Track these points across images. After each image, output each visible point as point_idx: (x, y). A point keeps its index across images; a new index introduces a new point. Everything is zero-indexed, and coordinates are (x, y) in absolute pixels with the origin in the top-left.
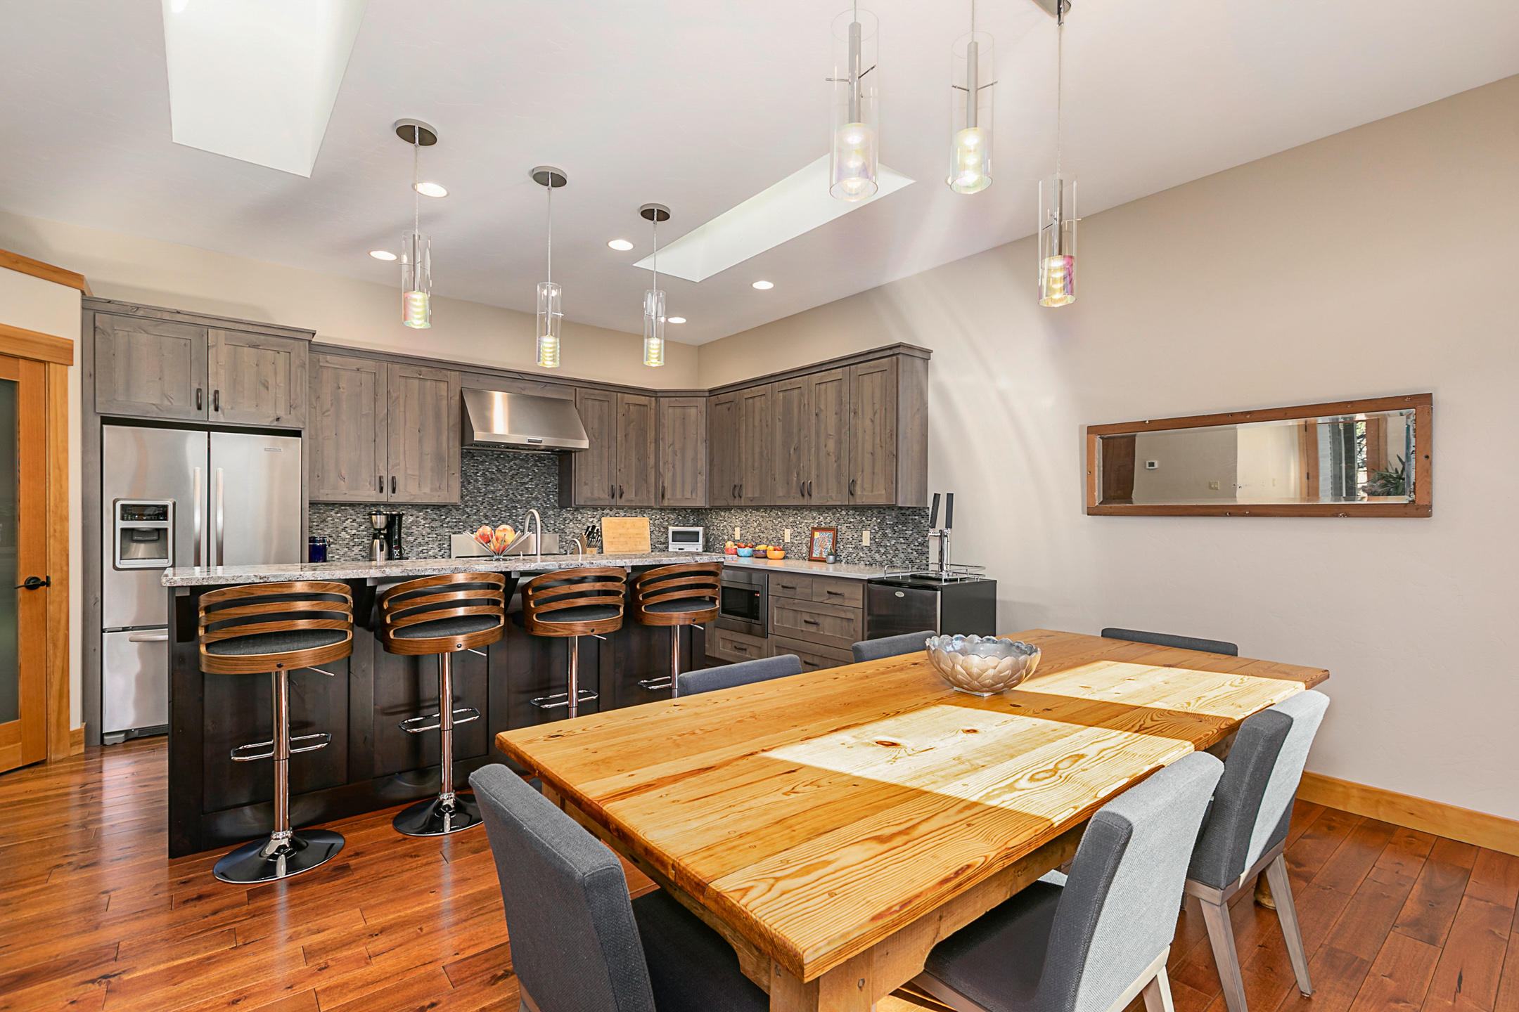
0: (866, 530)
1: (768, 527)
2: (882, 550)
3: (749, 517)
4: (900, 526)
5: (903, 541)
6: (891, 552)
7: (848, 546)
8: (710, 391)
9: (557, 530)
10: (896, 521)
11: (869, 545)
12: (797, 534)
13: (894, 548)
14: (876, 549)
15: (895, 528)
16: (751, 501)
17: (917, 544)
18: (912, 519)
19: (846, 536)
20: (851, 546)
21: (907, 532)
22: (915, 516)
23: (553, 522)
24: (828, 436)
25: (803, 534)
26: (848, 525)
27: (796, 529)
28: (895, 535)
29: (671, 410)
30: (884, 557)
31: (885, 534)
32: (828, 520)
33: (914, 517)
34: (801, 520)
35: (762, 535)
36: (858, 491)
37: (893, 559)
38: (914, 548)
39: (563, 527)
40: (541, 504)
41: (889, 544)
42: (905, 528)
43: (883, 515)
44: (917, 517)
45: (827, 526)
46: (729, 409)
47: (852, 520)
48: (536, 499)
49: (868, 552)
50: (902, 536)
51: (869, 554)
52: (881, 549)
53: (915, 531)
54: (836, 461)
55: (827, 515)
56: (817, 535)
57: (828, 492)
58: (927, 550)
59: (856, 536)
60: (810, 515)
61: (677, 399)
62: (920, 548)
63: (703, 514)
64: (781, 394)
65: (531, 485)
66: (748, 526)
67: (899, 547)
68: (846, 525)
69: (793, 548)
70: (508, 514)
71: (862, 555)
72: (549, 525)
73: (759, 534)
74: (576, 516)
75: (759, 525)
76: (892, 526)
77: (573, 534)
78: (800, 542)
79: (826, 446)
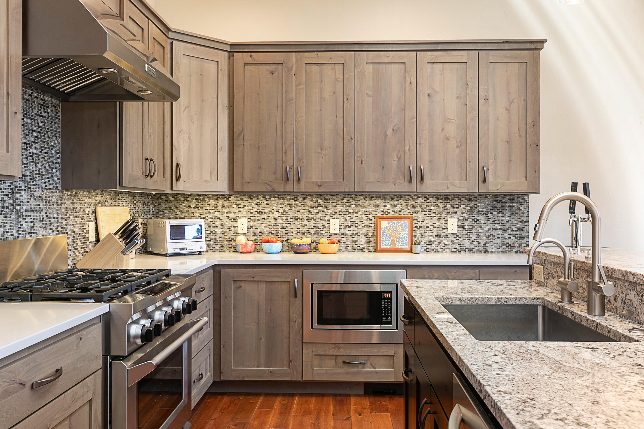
0: (451, 217)
1: (300, 216)
2: (473, 237)
3: (264, 204)
4: (495, 213)
5: (499, 227)
6: (485, 238)
7: (427, 234)
8: (233, 45)
9: (59, 228)
10: (490, 208)
11: (457, 233)
12: (350, 224)
13: (487, 234)
14: (466, 236)
15: (489, 215)
16: (319, 186)
17: (515, 229)
18: (509, 206)
19: (424, 225)
20: (431, 234)
21: (503, 218)
22: (514, 203)
23: (55, 216)
24: (447, 120)
25: (360, 223)
26: (427, 213)
27: (348, 218)
28: (489, 222)
29: (185, 60)
30: (475, 243)
31: (476, 221)
32: (398, 208)
33: (511, 204)
34: (357, 209)
35: (289, 226)
36: (490, 178)
37: (487, 245)
38: (512, 233)
39: (64, 223)
40: (45, 183)
41: (480, 231)
42: (500, 215)
43: (473, 203)
44: (514, 204)
45: (397, 214)
46: (272, 73)
47: (432, 208)
48: (40, 174)
49: (454, 239)
50: (497, 222)
51: (456, 241)
52: (471, 236)
53: (512, 217)
54: (457, 147)
55: (396, 202)
56: (384, 224)
57: (447, 178)
58: (527, 234)
59: (438, 223)
60: (371, 203)
61: (195, 46)
62: (518, 233)
63: (168, 202)
64: (371, 66)
65: (36, 149)
66: (263, 216)
67: (494, 233)
68: (424, 213)
69: (344, 239)
70: (11, 201)
71: (447, 243)
72: (52, 221)
73: (284, 225)
74: (75, 205)
75: (284, 214)
76: (485, 214)
77: (73, 235)
78: (355, 232)
79: (443, 130)
